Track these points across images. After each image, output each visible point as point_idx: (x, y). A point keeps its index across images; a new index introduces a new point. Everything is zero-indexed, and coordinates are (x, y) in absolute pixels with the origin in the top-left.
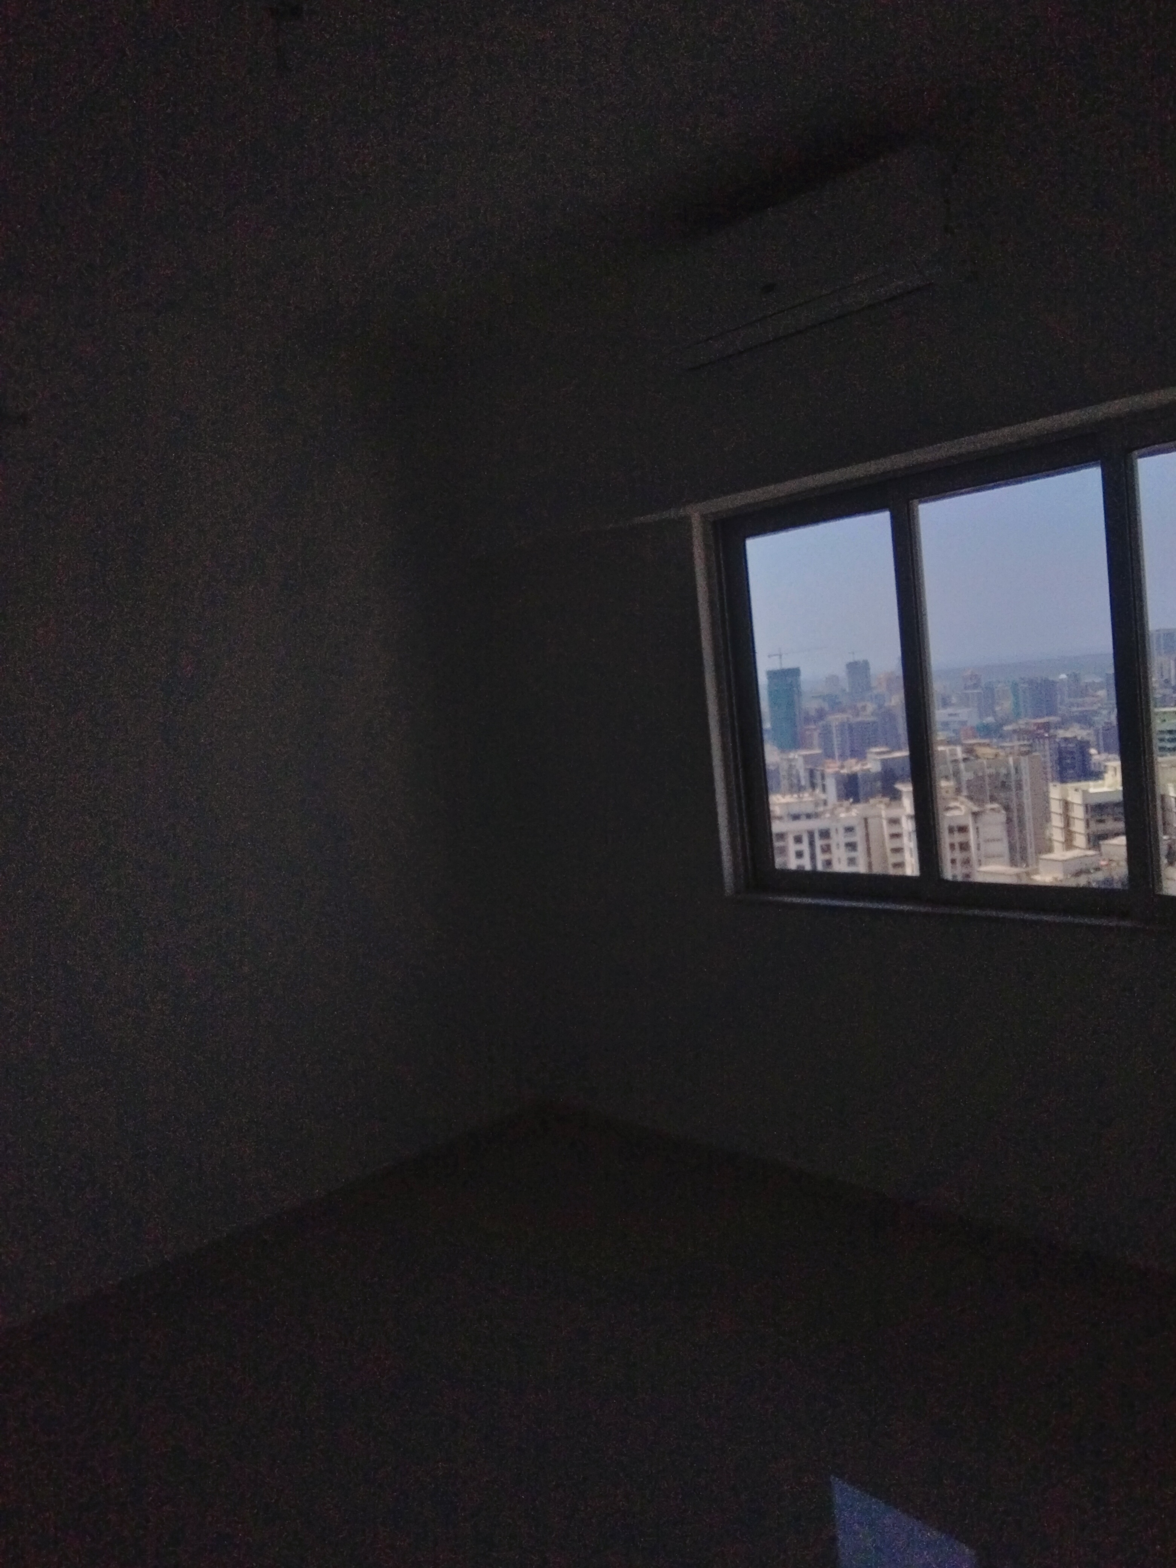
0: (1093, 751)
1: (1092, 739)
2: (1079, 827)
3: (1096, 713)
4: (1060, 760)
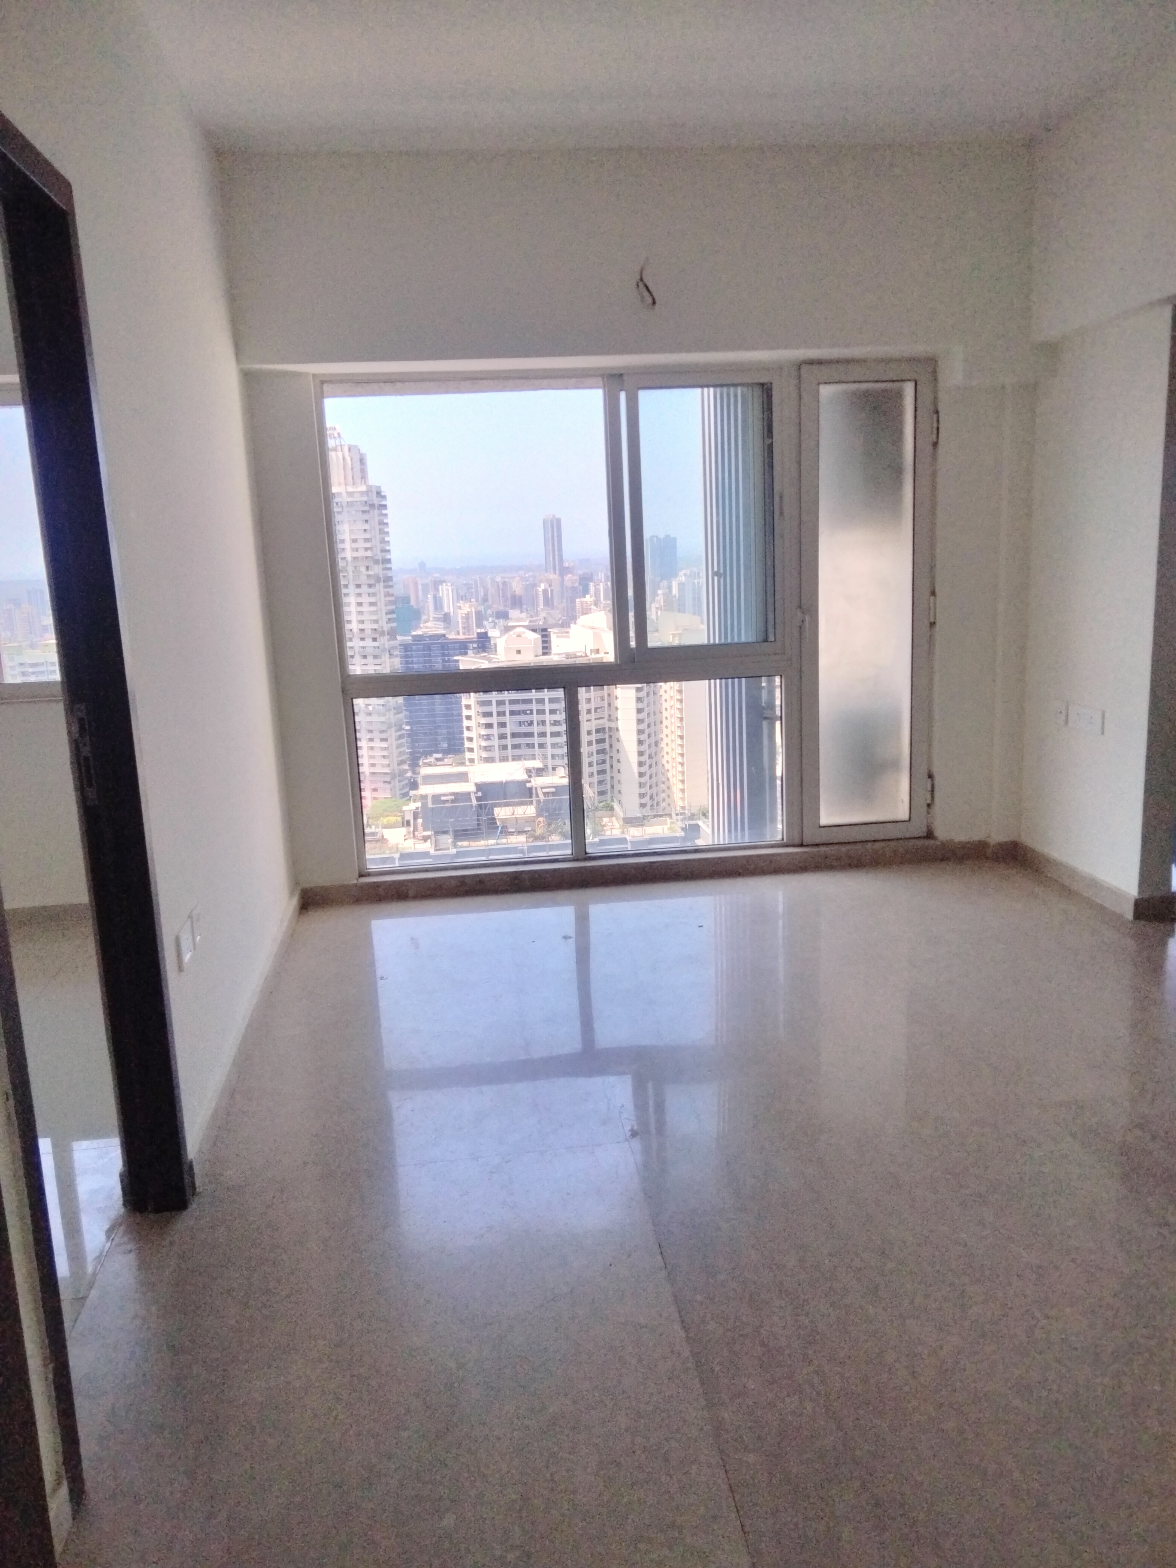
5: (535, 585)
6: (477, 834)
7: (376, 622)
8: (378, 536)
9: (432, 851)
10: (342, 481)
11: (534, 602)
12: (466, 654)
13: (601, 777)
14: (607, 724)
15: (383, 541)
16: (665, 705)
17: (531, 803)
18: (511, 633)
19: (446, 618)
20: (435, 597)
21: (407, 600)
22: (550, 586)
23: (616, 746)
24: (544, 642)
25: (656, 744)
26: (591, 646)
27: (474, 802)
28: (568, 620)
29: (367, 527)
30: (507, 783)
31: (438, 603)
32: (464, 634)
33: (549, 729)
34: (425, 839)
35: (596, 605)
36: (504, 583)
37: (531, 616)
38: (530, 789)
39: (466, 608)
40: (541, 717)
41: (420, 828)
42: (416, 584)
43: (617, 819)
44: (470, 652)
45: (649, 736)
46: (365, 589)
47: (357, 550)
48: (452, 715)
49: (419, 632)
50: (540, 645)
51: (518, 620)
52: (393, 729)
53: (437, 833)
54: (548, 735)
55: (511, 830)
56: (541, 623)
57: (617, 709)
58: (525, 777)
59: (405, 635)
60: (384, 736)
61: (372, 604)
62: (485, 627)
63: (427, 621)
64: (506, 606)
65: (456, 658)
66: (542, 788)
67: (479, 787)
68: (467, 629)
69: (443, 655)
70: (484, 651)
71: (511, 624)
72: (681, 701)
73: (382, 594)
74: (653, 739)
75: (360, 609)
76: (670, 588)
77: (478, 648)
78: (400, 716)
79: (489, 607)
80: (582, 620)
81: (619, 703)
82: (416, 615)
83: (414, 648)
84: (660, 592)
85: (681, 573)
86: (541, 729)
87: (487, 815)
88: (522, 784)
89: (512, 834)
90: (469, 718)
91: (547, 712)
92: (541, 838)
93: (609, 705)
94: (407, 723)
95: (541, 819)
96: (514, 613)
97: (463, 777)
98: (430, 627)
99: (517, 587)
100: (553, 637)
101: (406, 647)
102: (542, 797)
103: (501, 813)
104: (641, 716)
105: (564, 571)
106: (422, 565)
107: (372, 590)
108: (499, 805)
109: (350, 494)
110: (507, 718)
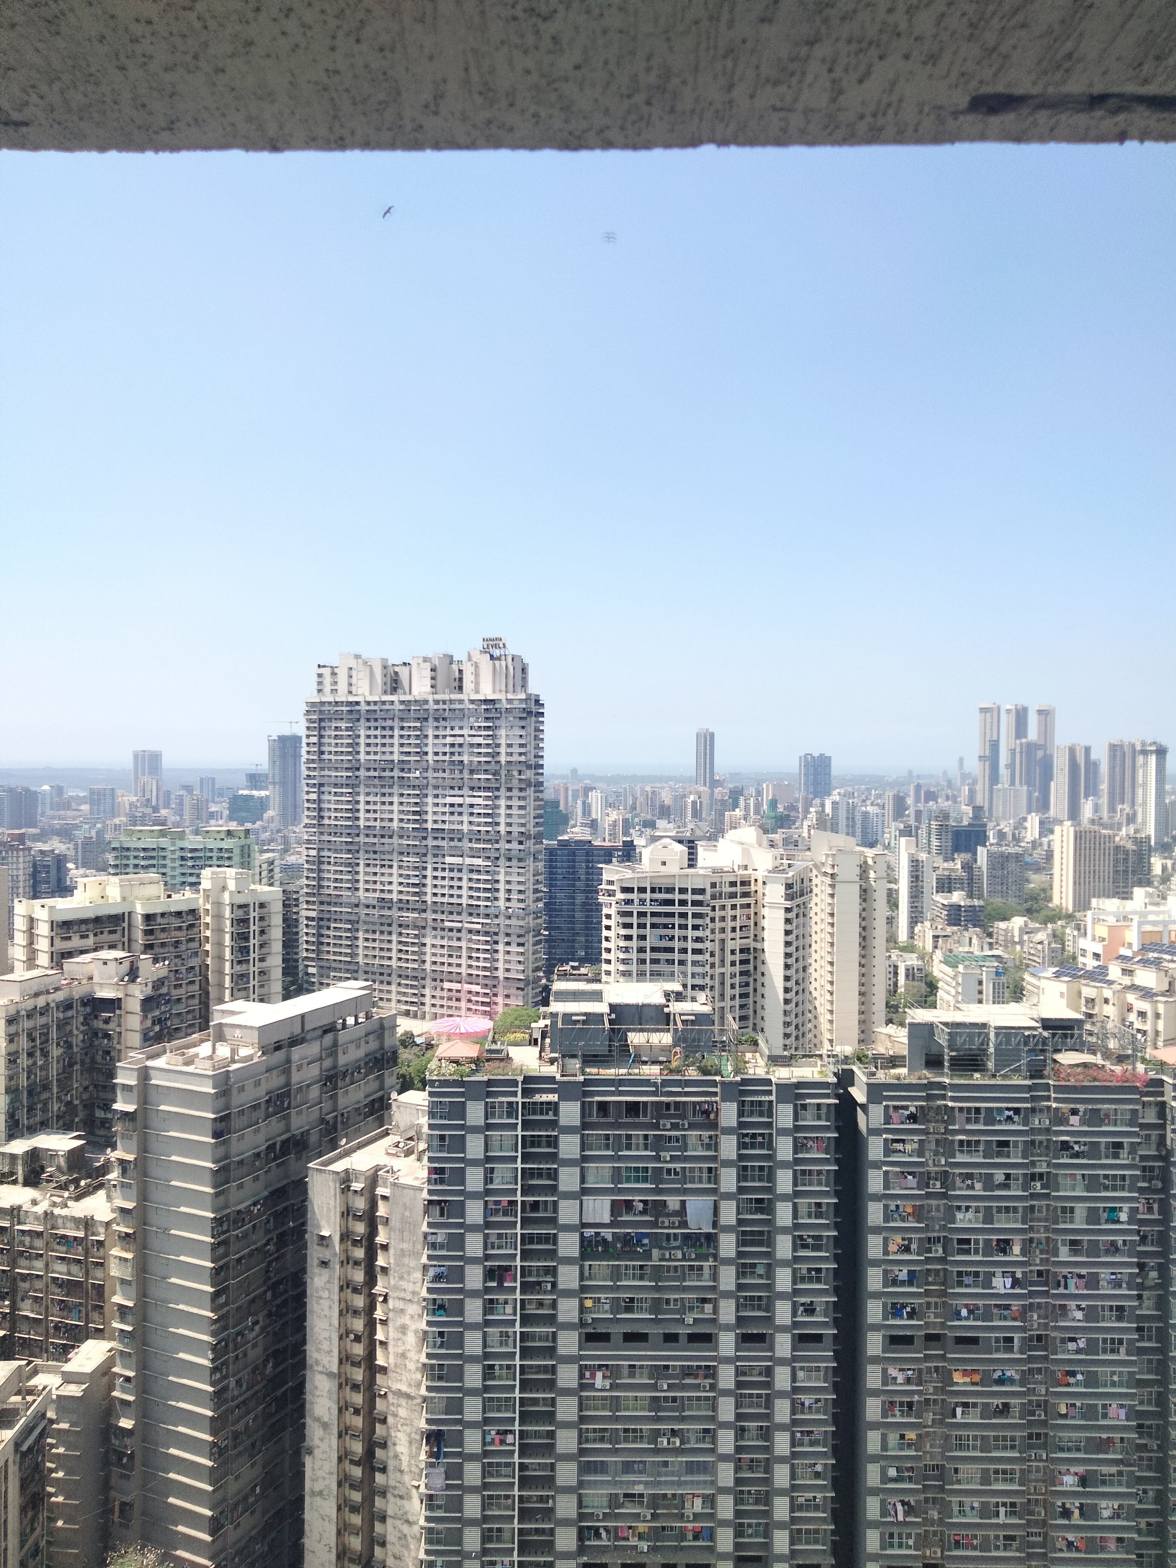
0: (70, 865)
1: (71, 853)
2: (43, 944)
3: (77, 827)
4: (34, 874)
5: (684, 796)
6: (607, 1061)
7: (523, 825)
8: (533, 742)
9: (558, 1077)
10: (503, 688)
11: (682, 813)
12: (610, 862)
13: (744, 1001)
14: (753, 945)
15: (537, 747)
16: (815, 928)
17: (668, 1031)
18: (658, 843)
19: (593, 825)
20: (584, 803)
21: (556, 804)
22: (700, 798)
23: (761, 968)
24: (689, 854)
25: (804, 969)
26: (739, 861)
27: (607, 1025)
28: (715, 834)
29: (523, 733)
30: (644, 1006)
31: (587, 809)
32: (610, 841)
33: (690, 945)
34: (552, 1061)
35: (745, 819)
36: (653, 792)
37: (679, 827)
38: (668, 1015)
39: (614, 815)
40: (683, 932)
41: (548, 1049)
42: (567, 789)
43: (761, 1056)
44: (614, 860)
45: (797, 960)
46: (515, 793)
47: (511, 754)
48: (592, 922)
49: (566, 837)
50: (686, 857)
51: (665, 830)
52: (531, 934)
53: (564, 1056)
54: (690, 951)
55: (644, 1059)
56: (688, 834)
57: (763, 928)
58: (663, 1001)
59: (552, 840)
60: (521, 940)
61: (521, 808)
62: (630, 835)
63: (574, 826)
64: (653, 815)
65: (600, 866)
66: (680, 1015)
67: (613, 1007)
68: (614, 836)
69: (588, 861)
70: (629, 860)
71: (657, 834)
72: (832, 925)
73: (532, 798)
74: (801, 964)
75: (509, 812)
76: (823, 805)
77: (623, 856)
78: (539, 921)
79: (637, 816)
80: (731, 834)
81: (765, 923)
82: (564, 820)
83: (559, 852)
84: (812, 809)
85: (835, 792)
86: (683, 945)
87: (620, 1040)
88: (659, 1008)
89: (645, 1063)
90: (608, 928)
91: (690, 927)
92: (678, 1071)
93: (756, 924)
94: (546, 929)
95: (678, 1049)
96: (661, 823)
97: (597, 996)
98: (576, 832)
99: (666, 797)
100: (700, 850)
101: (551, 852)
102: (680, 1025)
103: (635, 1039)
104: (789, 938)
105: (714, 784)
106: (574, 771)
107: (522, 794)
108: (634, 1030)
109: (509, 701)
110: (648, 931)
